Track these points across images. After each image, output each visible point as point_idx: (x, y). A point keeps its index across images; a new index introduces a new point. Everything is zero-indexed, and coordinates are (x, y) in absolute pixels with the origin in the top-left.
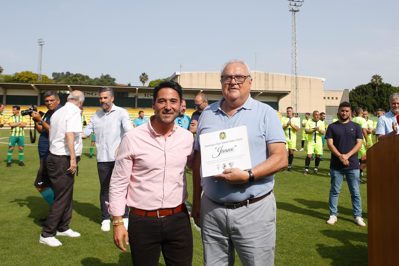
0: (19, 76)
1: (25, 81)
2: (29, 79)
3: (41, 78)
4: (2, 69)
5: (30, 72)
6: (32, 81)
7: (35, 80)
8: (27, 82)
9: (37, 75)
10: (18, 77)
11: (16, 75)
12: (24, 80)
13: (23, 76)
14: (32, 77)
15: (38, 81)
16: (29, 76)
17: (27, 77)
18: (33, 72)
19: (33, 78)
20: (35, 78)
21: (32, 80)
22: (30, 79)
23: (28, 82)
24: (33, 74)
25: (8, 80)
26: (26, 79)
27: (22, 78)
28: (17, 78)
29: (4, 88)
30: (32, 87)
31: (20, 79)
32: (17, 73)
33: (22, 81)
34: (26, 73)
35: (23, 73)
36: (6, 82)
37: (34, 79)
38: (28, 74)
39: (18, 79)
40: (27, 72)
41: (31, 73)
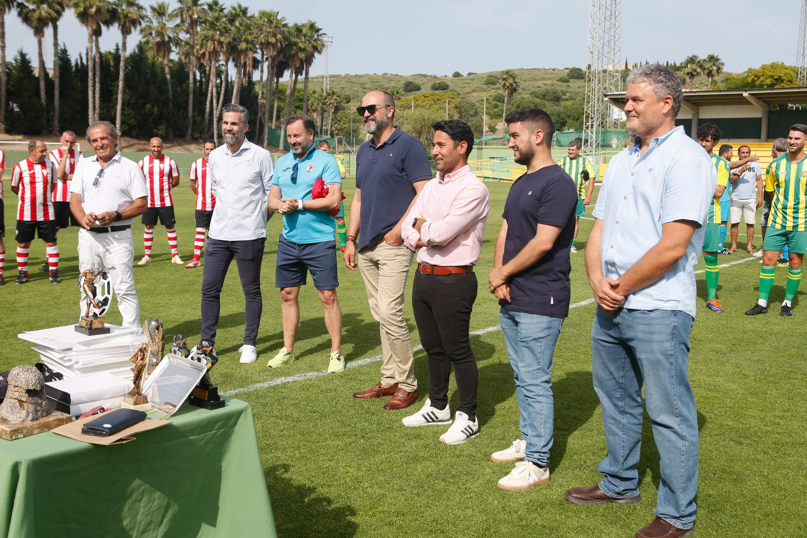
0: (756, 76)
1: (767, 84)
2: (776, 80)
3: (803, 77)
4: (723, 64)
5: (778, 65)
6: (783, 84)
7: (791, 81)
8: (771, 86)
9: (795, 70)
10: (753, 77)
11: (750, 74)
12: (765, 83)
13: (763, 75)
14: (781, 75)
15: (798, 82)
16: (776, 74)
17: (772, 77)
18: (787, 64)
19: (784, 78)
20: (788, 76)
21: (782, 81)
22: (779, 80)
23: (773, 87)
24: (786, 69)
25: (733, 86)
26: (768, 81)
27: (762, 78)
28: (750, 80)
29: (694, 104)
30: (744, 98)
31: (758, 83)
32: (750, 69)
33: (761, 87)
34: (770, 68)
35: (764, 67)
36: (730, 89)
37: (787, 79)
38: (773, 70)
39: (753, 81)
40: (773, 66)
41: (783, 66)
